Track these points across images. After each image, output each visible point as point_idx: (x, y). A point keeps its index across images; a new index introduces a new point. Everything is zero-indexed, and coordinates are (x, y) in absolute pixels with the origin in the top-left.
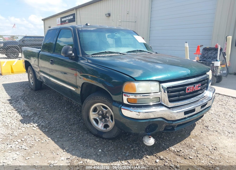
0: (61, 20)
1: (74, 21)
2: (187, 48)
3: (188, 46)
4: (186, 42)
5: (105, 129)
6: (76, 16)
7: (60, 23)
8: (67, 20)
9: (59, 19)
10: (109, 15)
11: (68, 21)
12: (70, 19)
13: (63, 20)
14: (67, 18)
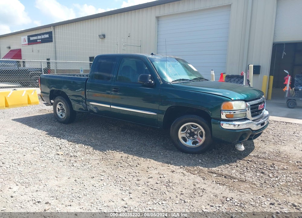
0: (29, 39)
1: (52, 41)
2: (213, 75)
3: (214, 74)
4: (212, 70)
5: (194, 145)
6: (53, 35)
7: (27, 42)
8: (39, 39)
9: (26, 38)
10: (104, 36)
11: (40, 41)
12: (45, 38)
13: (32, 39)
14: (39, 37)
